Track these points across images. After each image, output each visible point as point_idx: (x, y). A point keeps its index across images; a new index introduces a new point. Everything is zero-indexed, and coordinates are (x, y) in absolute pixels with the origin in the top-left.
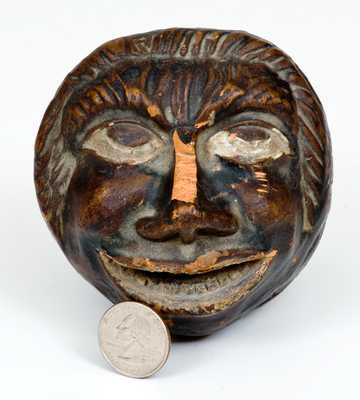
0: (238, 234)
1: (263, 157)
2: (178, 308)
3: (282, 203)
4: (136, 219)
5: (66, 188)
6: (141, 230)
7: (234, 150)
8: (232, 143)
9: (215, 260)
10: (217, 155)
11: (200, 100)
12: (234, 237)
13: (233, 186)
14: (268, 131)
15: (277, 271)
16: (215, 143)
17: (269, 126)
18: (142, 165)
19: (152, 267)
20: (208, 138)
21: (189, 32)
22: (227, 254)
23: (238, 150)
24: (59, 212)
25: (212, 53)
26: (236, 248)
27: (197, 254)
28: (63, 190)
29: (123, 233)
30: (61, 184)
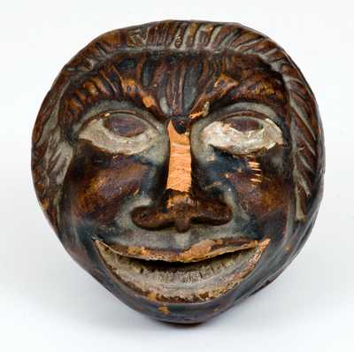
0: (232, 223)
1: (257, 147)
2: (173, 296)
3: (275, 192)
4: (131, 208)
5: (63, 178)
6: (136, 219)
7: (228, 140)
8: (225, 133)
9: (209, 248)
10: (211, 146)
11: (194, 90)
12: (227, 226)
13: (227, 176)
14: (260, 121)
15: (271, 259)
16: (210, 132)
17: (262, 116)
18: (138, 155)
19: (147, 256)
20: (203, 129)
21: (184, 24)
22: (221, 243)
23: (232, 140)
24: (56, 201)
25: (206, 45)
26: (230, 236)
27: (192, 242)
28: (60, 179)
29: (118, 222)
30: (58, 173)
